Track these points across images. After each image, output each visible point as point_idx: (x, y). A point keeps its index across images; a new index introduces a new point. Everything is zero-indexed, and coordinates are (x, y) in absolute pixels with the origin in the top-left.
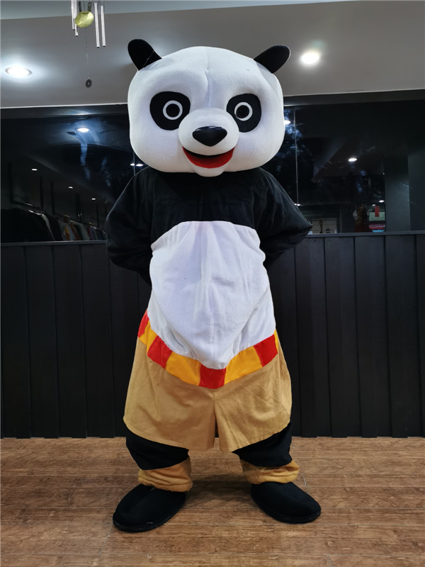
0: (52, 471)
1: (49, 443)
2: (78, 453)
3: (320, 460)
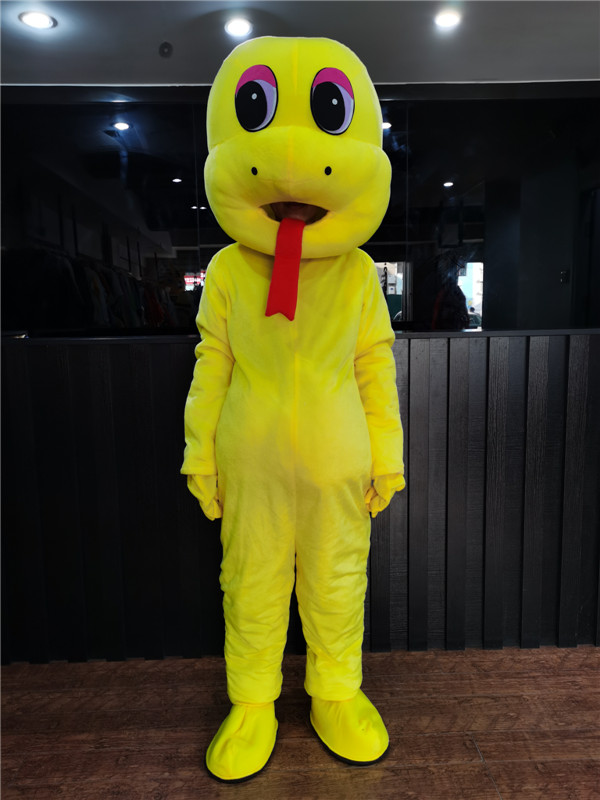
1: (115, 671)
2: (159, 695)
3: (484, 701)
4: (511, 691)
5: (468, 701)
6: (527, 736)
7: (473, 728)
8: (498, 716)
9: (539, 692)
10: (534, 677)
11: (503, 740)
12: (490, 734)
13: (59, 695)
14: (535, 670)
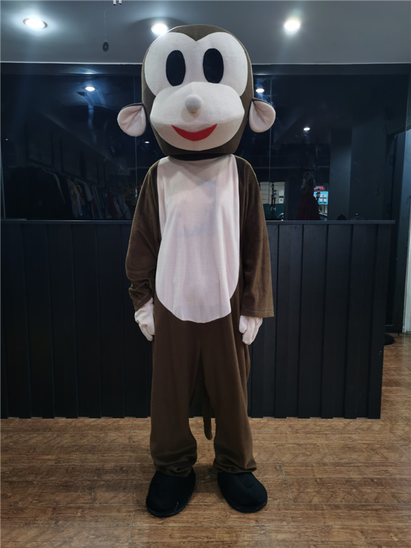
0: (76, 460)
1: (71, 424)
2: (96, 437)
3: (292, 446)
4: (310, 441)
5: (282, 445)
6: (314, 465)
7: (283, 459)
8: (299, 454)
9: (327, 442)
10: (326, 434)
11: (299, 466)
12: (292, 463)
13: (35, 435)
14: (327, 430)
